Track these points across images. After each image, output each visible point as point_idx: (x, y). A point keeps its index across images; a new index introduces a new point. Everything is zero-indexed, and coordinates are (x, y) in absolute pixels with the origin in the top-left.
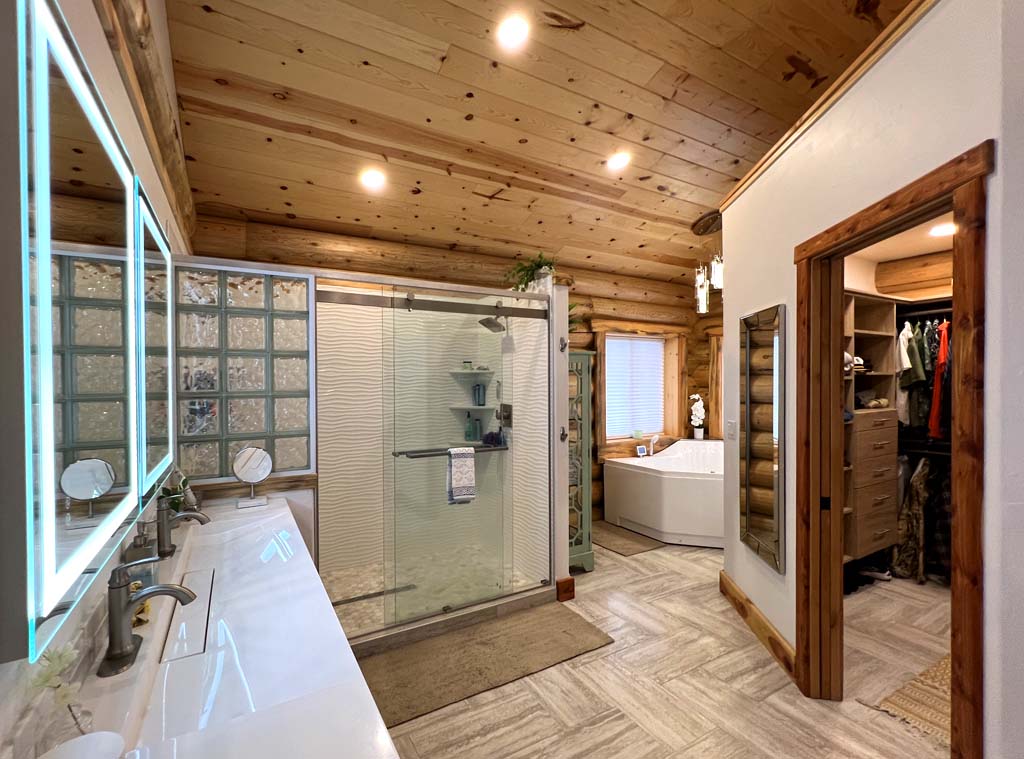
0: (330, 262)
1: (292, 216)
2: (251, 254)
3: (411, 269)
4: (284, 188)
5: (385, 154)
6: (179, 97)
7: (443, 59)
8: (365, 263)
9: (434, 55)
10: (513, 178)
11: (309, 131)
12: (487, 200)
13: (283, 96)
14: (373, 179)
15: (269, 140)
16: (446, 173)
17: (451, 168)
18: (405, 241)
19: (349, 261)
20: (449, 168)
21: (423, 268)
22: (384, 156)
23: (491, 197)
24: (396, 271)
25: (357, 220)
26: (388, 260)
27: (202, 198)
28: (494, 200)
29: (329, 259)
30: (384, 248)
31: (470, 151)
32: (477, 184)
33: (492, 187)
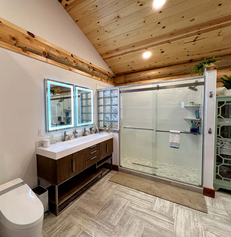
0: (144, 79)
1: (134, 70)
2: (126, 82)
3: (170, 74)
4: (128, 65)
5: (146, 48)
6: (103, 59)
7: (144, 22)
8: (154, 77)
9: (141, 23)
10: (199, 31)
11: (126, 53)
12: (194, 43)
13: (117, 50)
14: (147, 55)
15: (120, 58)
16: (169, 43)
17: (169, 42)
18: (169, 66)
19: (149, 77)
20: (168, 42)
21: (175, 72)
22: (146, 49)
23: (194, 41)
24: (165, 76)
25: (150, 65)
26: (162, 74)
27: (116, 73)
28: (196, 41)
29: (143, 78)
30: (159, 70)
31: (172, 34)
32: (184, 40)
33: (193, 38)
